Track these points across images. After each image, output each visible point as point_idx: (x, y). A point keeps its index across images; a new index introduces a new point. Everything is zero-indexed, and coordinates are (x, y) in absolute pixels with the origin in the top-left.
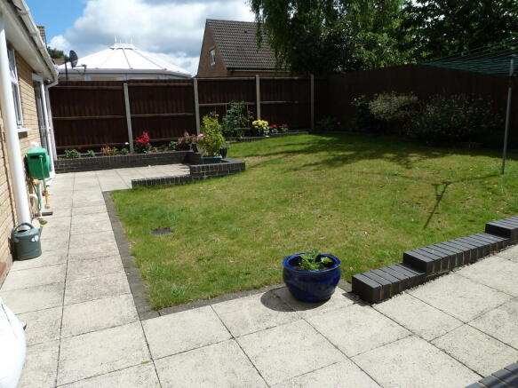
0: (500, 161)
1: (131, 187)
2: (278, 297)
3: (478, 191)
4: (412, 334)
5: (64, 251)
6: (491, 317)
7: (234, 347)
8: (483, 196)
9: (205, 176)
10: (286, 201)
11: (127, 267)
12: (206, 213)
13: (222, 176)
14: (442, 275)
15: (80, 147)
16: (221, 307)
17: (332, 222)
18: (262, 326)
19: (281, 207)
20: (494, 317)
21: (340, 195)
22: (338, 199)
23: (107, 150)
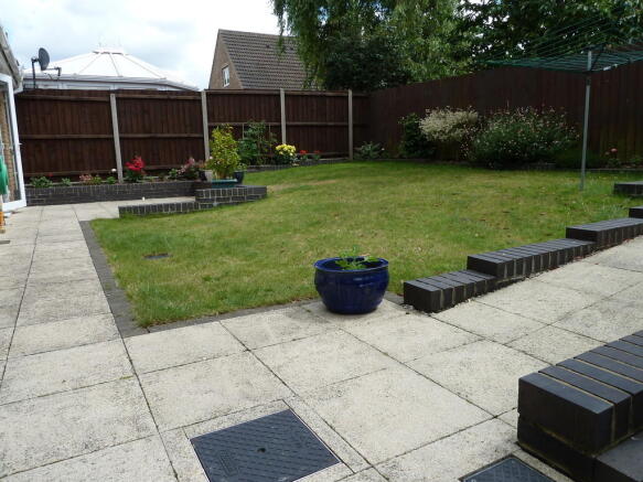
0: (578, 181)
1: (118, 216)
2: (309, 311)
3: (553, 207)
4: (482, 339)
5: (24, 276)
6: (579, 318)
7: (249, 358)
8: (561, 212)
9: (215, 203)
10: (318, 223)
11: (107, 289)
12: (216, 237)
13: (237, 204)
14: (515, 282)
15: (51, 174)
16: (232, 323)
17: (377, 240)
18: (287, 338)
19: (311, 229)
20: (584, 317)
21: (386, 215)
22: (384, 218)
23: (87, 178)
